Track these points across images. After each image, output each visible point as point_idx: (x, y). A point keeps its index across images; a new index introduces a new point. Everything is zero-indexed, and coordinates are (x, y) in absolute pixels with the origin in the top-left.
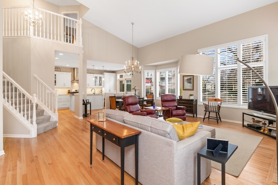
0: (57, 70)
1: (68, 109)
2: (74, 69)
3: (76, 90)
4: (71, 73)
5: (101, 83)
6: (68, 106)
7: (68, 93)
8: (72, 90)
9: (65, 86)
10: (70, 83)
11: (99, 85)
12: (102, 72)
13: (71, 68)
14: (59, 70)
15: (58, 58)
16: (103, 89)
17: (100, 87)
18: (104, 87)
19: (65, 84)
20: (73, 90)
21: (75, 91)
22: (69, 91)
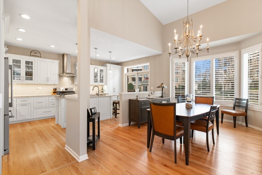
0: (35, 55)
1: (53, 119)
2: (63, 55)
3: (66, 88)
4: (58, 61)
5: (103, 78)
6: (53, 115)
7: (54, 93)
8: (59, 89)
9: (48, 81)
10: (57, 76)
11: (99, 81)
12: (104, 63)
13: (59, 54)
14: (38, 54)
15: (24, 31)
16: (105, 88)
17: (101, 84)
18: (106, 84)
19: (48, 78)
20: (62, 89)
21: (64, 90)
22: (55, 89)
